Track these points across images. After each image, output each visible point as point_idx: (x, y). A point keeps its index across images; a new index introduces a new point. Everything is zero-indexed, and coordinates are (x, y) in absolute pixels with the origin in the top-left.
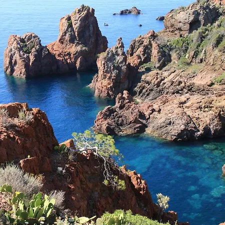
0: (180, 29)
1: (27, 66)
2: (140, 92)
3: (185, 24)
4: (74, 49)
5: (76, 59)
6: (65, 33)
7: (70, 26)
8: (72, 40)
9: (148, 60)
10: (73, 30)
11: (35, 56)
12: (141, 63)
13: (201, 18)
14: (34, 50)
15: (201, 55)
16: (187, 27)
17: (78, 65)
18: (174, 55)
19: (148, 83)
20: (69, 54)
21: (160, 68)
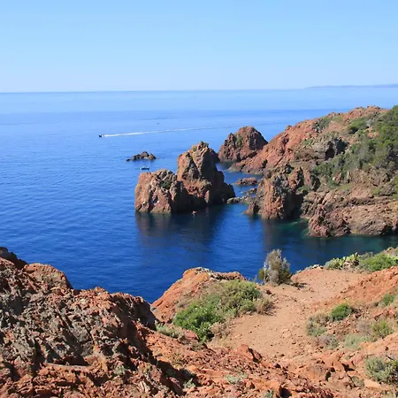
0: (317, 158)
1: (170, 201)
2: (307, 211)
3: (321, 152)
4: (201, 184)
5: (204, 194)
6: (188, 169)
7: (192, 162)
8: (196, 176)
9: (301, 184)
10: (195, 165)
11: (176, 191)
12: (297, 187)
13: (335, 147)
14: (172, 185)
15: (347, 177)
16: (323, 155)
17: (207, 198)
18: (322, 179)
19: (312, 202)
20: (197, 189)
21: (315, 190)
